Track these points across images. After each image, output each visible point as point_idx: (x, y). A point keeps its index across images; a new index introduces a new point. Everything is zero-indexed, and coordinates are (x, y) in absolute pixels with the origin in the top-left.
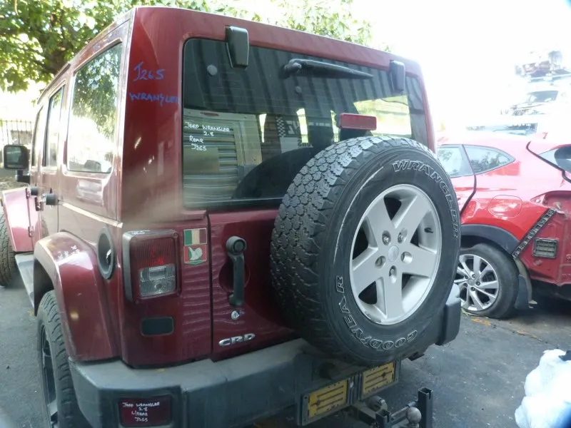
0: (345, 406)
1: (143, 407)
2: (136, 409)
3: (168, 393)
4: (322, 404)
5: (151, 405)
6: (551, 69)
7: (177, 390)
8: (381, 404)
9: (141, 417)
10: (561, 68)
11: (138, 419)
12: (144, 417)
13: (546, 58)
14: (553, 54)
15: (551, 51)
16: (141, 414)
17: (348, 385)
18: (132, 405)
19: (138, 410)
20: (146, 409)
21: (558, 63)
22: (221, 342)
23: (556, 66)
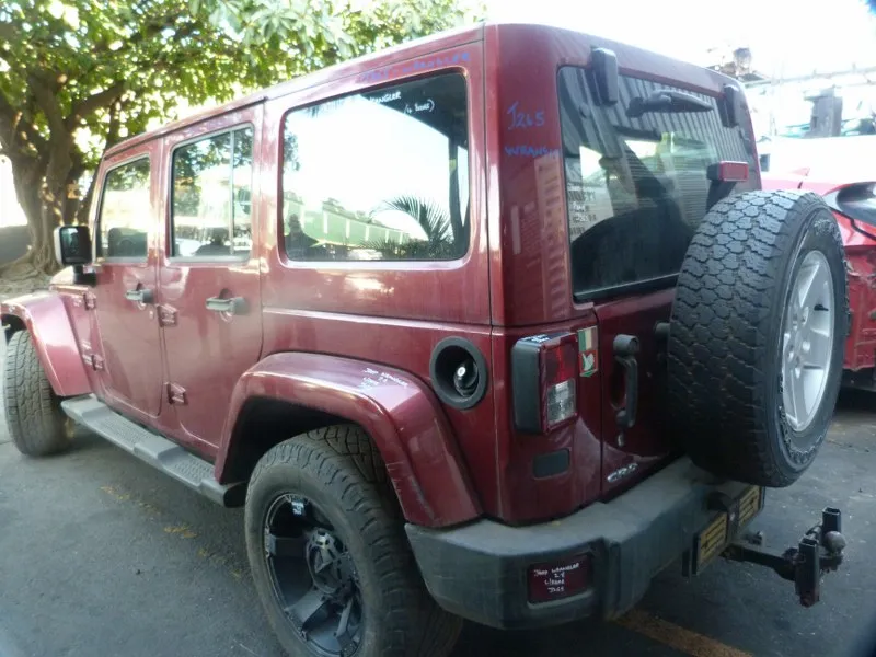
0: (726, 546)
1: (559, 573)
2: (551, 576)
3: (588, 550)
4: (710, 545)
5: (568, 568)
6: (737, 74)
7: (600, 544)
8: (760, 538)
9: (556, 586)
10: (751, 72)
11: (552, 589)
12: (560, 585)
13: (730, 59)
14: (741, 53)
15: (737, 48)
16: (556, 583)
17: (728, 518)
18: (546, 572)
19: (554, 578)
20: (563, 575)
21: (745, 66)
22: (609, 478)
23: (743, 69)
